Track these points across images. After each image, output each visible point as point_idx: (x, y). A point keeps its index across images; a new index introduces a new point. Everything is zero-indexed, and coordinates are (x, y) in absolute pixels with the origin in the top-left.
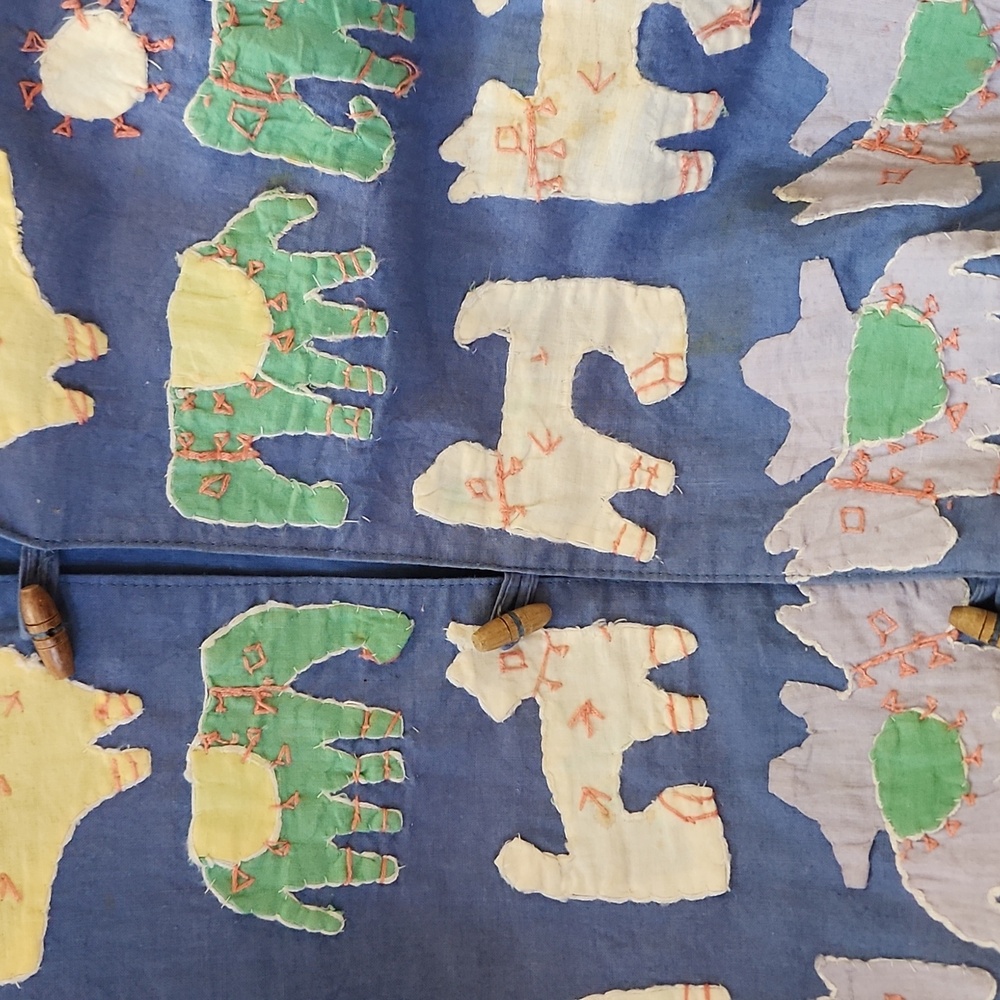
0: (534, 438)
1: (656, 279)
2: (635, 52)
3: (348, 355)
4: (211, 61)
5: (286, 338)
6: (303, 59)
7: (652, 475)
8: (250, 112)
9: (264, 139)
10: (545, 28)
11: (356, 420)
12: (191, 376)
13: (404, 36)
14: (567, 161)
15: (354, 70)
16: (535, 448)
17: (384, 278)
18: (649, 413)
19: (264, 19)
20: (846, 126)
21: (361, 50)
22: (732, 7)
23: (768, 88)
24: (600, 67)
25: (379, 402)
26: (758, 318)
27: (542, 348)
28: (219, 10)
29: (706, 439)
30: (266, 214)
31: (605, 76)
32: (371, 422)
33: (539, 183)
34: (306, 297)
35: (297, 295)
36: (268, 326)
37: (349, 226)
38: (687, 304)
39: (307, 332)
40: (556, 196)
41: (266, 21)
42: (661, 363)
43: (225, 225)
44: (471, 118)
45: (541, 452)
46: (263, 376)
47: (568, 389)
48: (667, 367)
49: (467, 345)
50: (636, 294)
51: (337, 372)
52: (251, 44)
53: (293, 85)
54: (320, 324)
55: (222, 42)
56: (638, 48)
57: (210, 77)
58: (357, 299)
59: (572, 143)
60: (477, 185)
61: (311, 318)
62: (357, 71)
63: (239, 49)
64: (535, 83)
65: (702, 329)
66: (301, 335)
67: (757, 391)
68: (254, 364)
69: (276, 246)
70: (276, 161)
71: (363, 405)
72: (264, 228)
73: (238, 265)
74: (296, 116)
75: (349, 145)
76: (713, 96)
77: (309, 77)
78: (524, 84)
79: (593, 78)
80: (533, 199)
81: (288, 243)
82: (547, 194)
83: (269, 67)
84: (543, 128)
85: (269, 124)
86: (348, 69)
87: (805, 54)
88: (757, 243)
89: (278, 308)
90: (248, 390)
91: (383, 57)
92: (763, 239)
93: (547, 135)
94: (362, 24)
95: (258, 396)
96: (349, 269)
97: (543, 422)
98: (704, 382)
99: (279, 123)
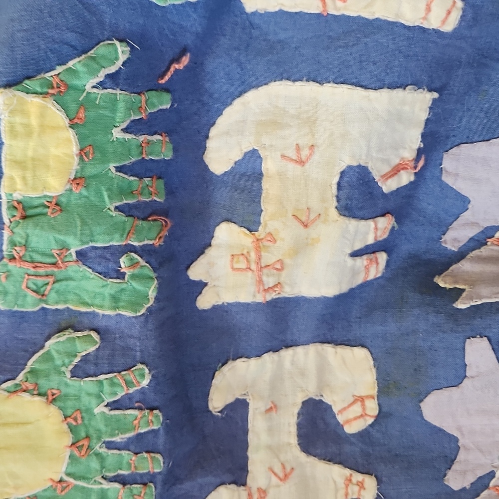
0: (273, 472)
1: (349, 340)
2: (335, 199)
3: (132, 448)
4: (4, 247)
5: (83, 445)
6: (82, 234)
7: (361, 488)
8: (40, 281)
9: (53, 296)
10: (265, 184)
11: (142, 495)
12: (7, 490)
13: (158, 200)
14: (284, 273)
15: (122, 235)
16: (274, 480)
17: (156, 384)
18: (353, 439)
19: (46, 210)
20: (482, 229)
21: (126, 219)
22: (402, 158)
23: (424, 205)
24: (309, 211)
25: (159, 478)
26: (433, 375)
27: (272, 402)
28: (9, 208)
29: (396, 455)
30: (58, 352)
31: (312, 217)
32: (154, 493)
33: (265, 290)
34: (96, 411)
35: (89, 411)
36: (68, 439)
37: (126, 351)
38: (374, 359)
39: (99, 438)
40: (277, 297)
41: (49, 211)
42: (359, 403)
43: (26, 365)
44: (210, 248)
45: (279, 481)
46: (66, 478)
47: (294, 430)
48: (363, 405)
49: (219, 412)
50: (336, 352)
51: (125, 462)
52: (37, 231)
53: (74, 255)
54: (109, 430)
55: (13, 232)
56: (337, 197)
57: (5, 260)
58: (137, 405)
59: (287, 261)
60: (218, 295)
61: (102, 427)
62: (125, 236)
63: (28, 236)
64: (259, 223)
65: (388, 379)
66: (95, 441)
67: (434, 424)
68: (59, 470)
69: (68, 375)
70: (64, 310)
71: (146, 481)
72: (58, 362)
73: (39, 394)
74: (79, 276)
75: (123, 290)
76: (388, 218)
77: (87, 246)
78: (251, 225)
79: (304, 219)
80: (260, 301)
81: (79, 372)
82: (270, 297)
83: (54, 246)
84: (266, 254)
85: (57, 285)
86: (117, 236)
87: (453, 184)
88: (428, 320)
89: (74, 423)
90: (55, 490)
91: (143, 219)
92: (433, 318)
93: (269, 258)
94: (126, 200)
95: (63, 493)
96: (129, 384)
97: (278, 458)
98: (391, 415)
99: (64, 283)
